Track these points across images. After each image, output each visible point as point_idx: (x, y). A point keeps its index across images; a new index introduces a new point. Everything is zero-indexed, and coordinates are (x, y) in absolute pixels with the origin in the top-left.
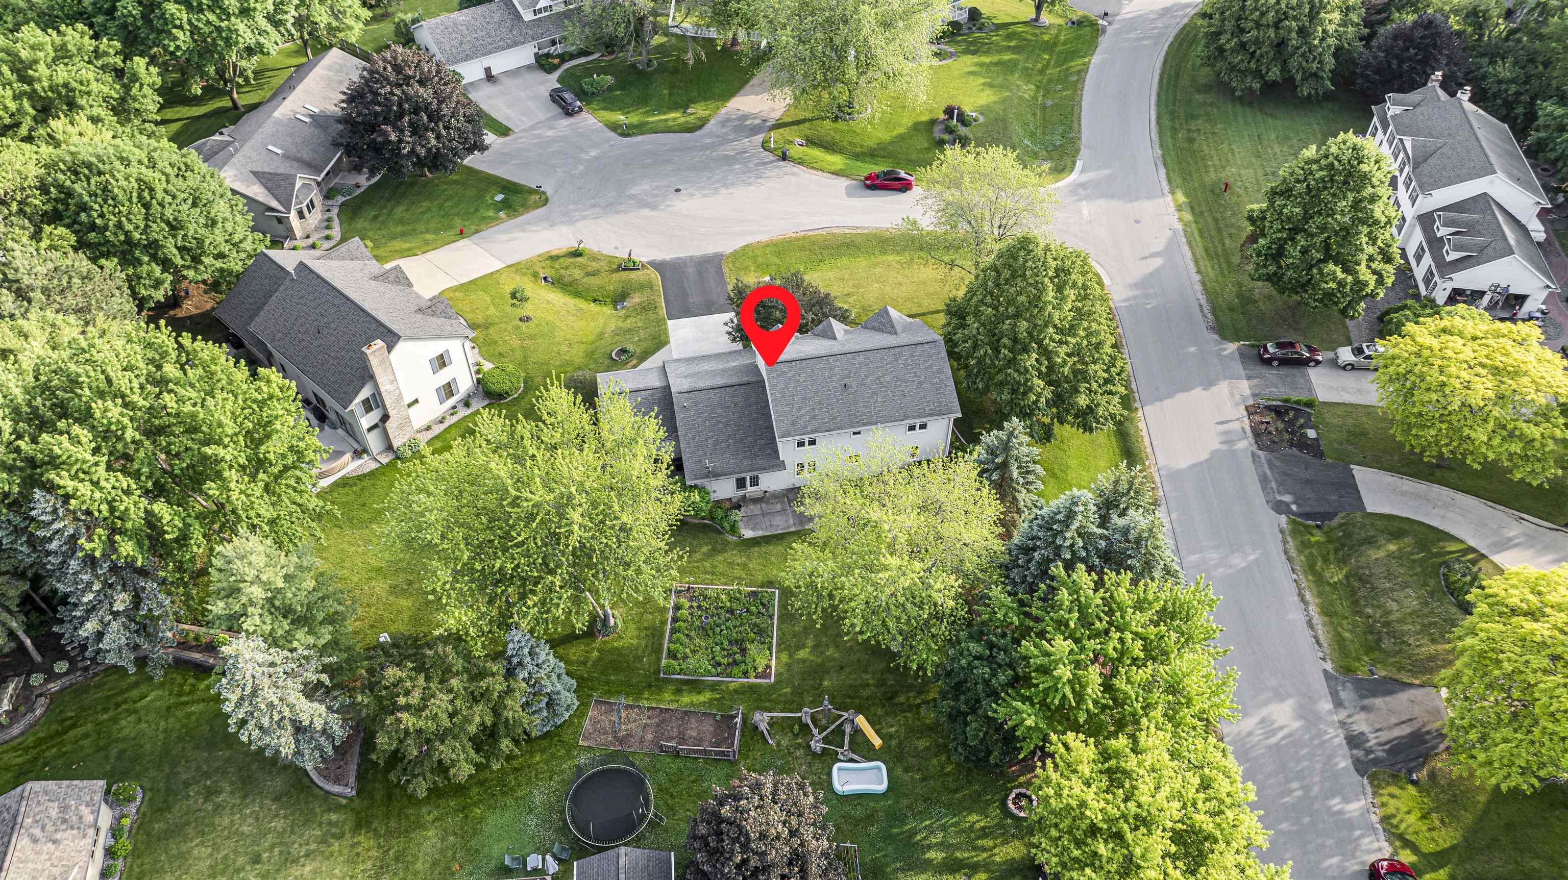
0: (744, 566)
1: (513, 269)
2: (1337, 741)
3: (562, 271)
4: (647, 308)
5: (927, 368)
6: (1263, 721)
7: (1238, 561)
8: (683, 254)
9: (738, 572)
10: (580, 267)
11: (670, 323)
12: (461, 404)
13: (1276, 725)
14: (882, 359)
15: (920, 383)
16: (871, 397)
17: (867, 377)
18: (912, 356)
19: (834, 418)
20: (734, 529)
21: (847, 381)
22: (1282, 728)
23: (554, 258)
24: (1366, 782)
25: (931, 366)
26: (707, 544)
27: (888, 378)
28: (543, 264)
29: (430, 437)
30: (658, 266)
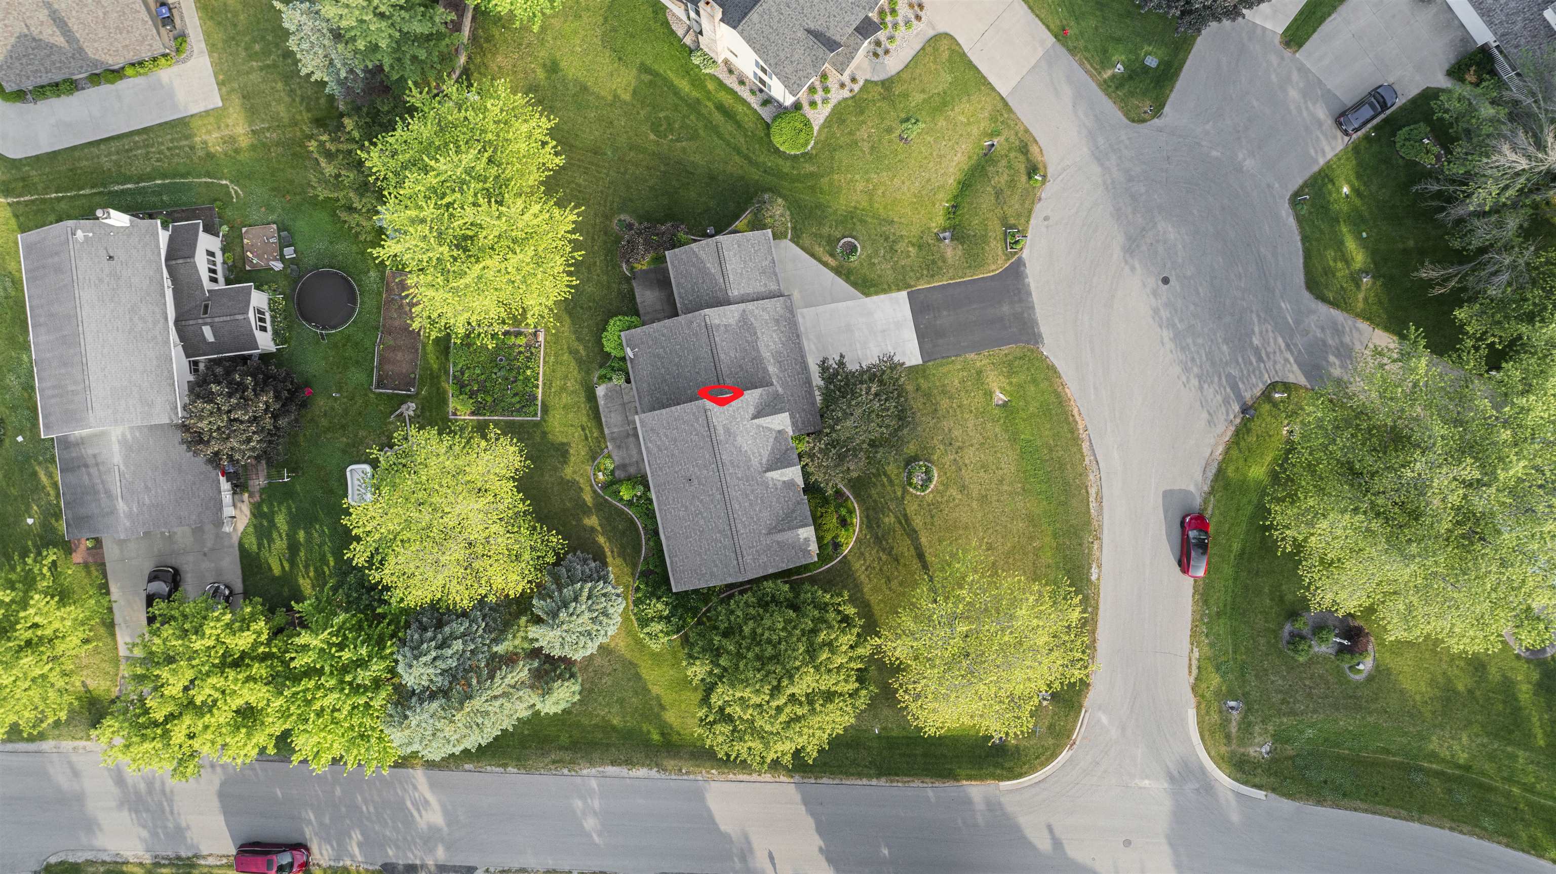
0: (563, 388)
1: (1000, 106)
2: (410, 855)
3: (1004, 163)
4: (932, 267)
5: (714, 561)
6: (427, 802)
7: (590, 823)
8: (1035, 297)
9: (557, 383)
10: (1012, 183)
11: (904, 294)
12: (766, 97)
13: (423, 812)
14: (719, 517)
15: (700, 554)
16: (682, 506)
17: (701, 501)
18: (725, 548)
19: (661, 469)
20: (603, 378)
21: (696, 482)
22: (421, 816)
23: (1024, 150)
24: (378, 867)
25: (716, 566)
26: (588, 355)
27: (702, 522)
28: (1012, 138)
29: (720, 76)
30: (1016, 270)
